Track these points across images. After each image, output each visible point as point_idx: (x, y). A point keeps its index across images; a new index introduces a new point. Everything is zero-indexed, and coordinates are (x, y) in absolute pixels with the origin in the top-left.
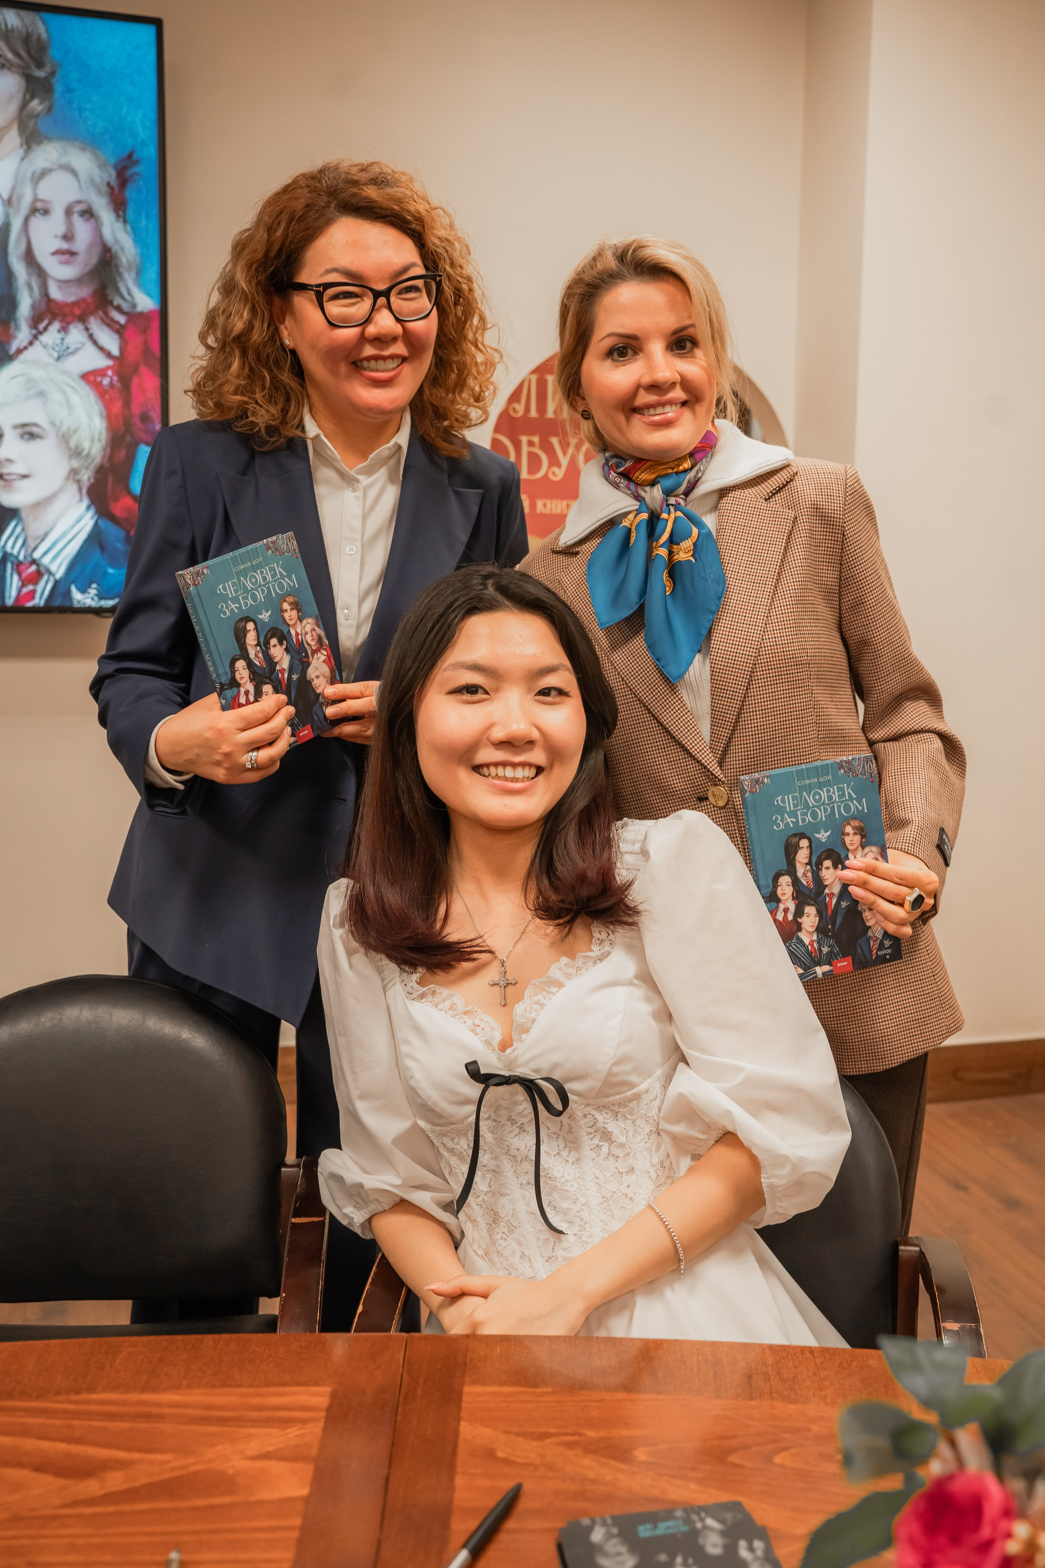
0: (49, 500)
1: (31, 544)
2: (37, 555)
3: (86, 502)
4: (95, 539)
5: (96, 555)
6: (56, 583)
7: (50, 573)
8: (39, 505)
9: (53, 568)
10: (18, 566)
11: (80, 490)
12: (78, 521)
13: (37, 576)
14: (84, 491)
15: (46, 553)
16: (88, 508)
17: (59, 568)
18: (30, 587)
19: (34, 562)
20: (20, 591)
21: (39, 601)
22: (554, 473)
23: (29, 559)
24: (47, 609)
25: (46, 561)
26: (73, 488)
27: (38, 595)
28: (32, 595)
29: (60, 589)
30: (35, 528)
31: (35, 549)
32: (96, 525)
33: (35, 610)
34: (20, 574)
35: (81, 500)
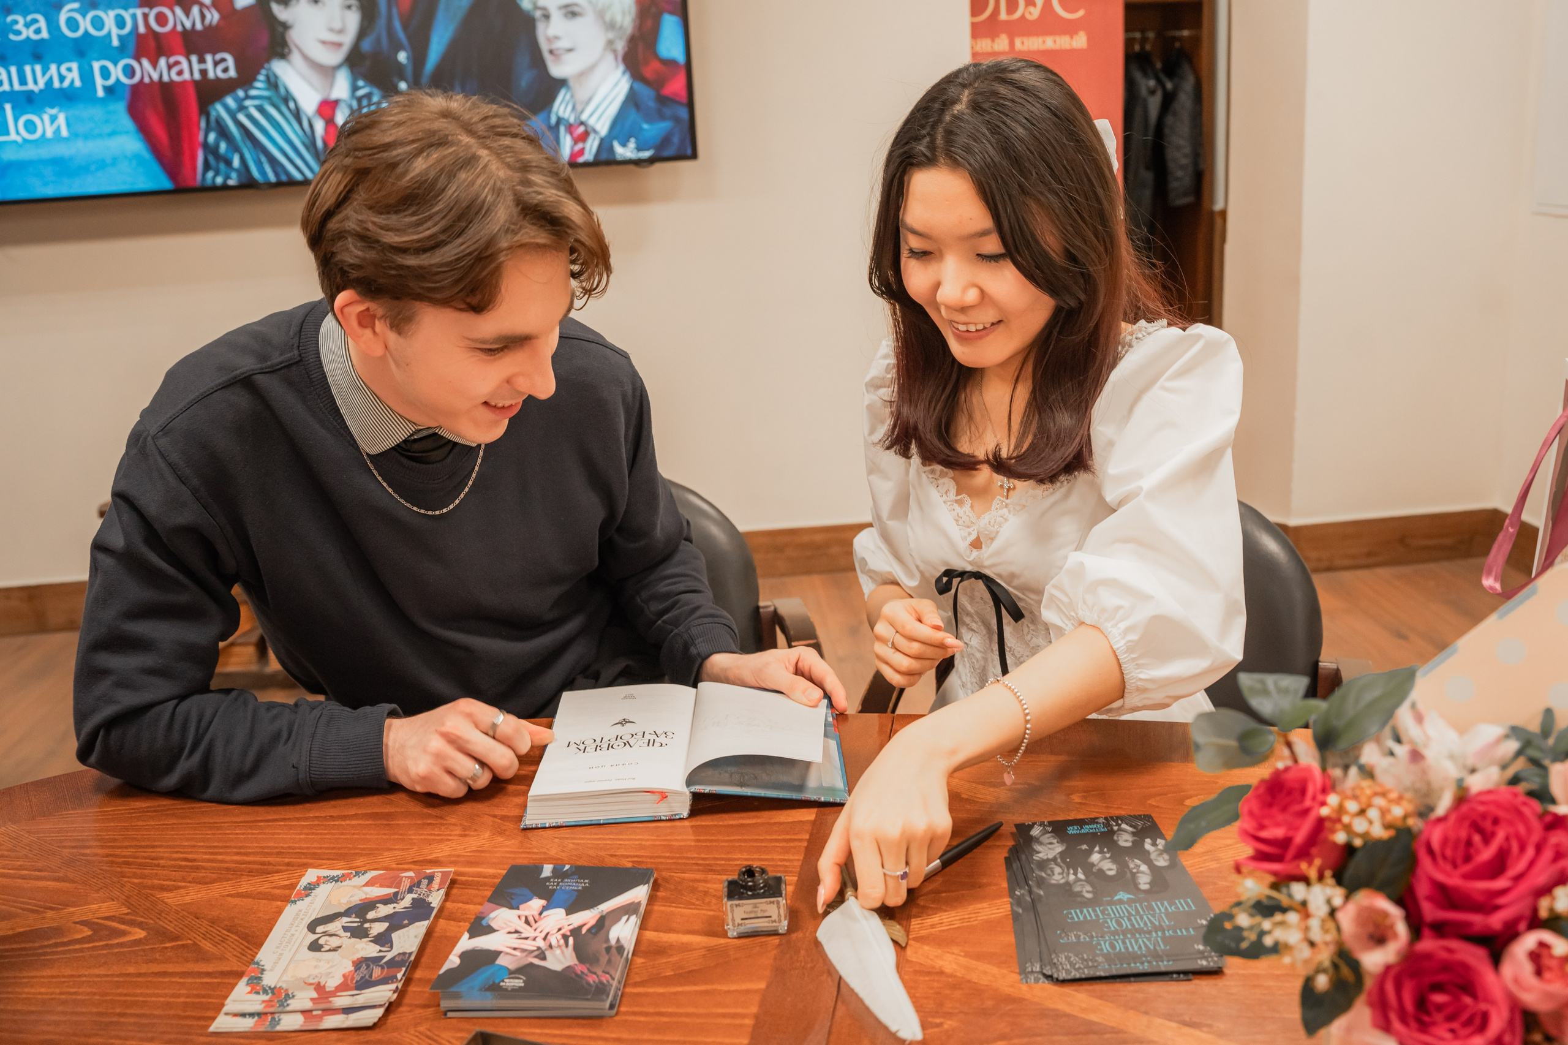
0: (591, 69)
1: (579, 107)
2: (584, 117)
3: (622, 67)
4: (632, 100)
5: (633, 115)
6: (602, 140)
7: (595, 131)
8: (583, 74)
9: (598, 127)
10: (570, 128)
11: (616, 58)
12: (616, 85)
13: (584, 137)
14: (620, 58)
15: (591, 115)
16: (624, 73)
17: (603, 127)
18: (580, 146)
19: (582, 123)
20: (572, 148)
21: (588, 156)
22: (1030, 13)
23: (578, 121)
24: (596, 163)
25: (591, 122)
26: (610, 57)
27: (587, 152)
28: (581, 152)
29: (605, 145)
30: (581, 93)
31: (582, 112)
32: (631, 89)
33: (586, 165)
34: (571, 134)
35: (617, 67)
